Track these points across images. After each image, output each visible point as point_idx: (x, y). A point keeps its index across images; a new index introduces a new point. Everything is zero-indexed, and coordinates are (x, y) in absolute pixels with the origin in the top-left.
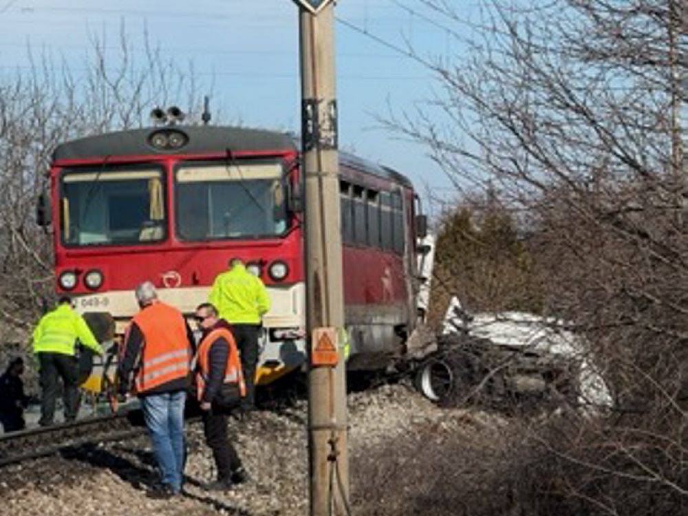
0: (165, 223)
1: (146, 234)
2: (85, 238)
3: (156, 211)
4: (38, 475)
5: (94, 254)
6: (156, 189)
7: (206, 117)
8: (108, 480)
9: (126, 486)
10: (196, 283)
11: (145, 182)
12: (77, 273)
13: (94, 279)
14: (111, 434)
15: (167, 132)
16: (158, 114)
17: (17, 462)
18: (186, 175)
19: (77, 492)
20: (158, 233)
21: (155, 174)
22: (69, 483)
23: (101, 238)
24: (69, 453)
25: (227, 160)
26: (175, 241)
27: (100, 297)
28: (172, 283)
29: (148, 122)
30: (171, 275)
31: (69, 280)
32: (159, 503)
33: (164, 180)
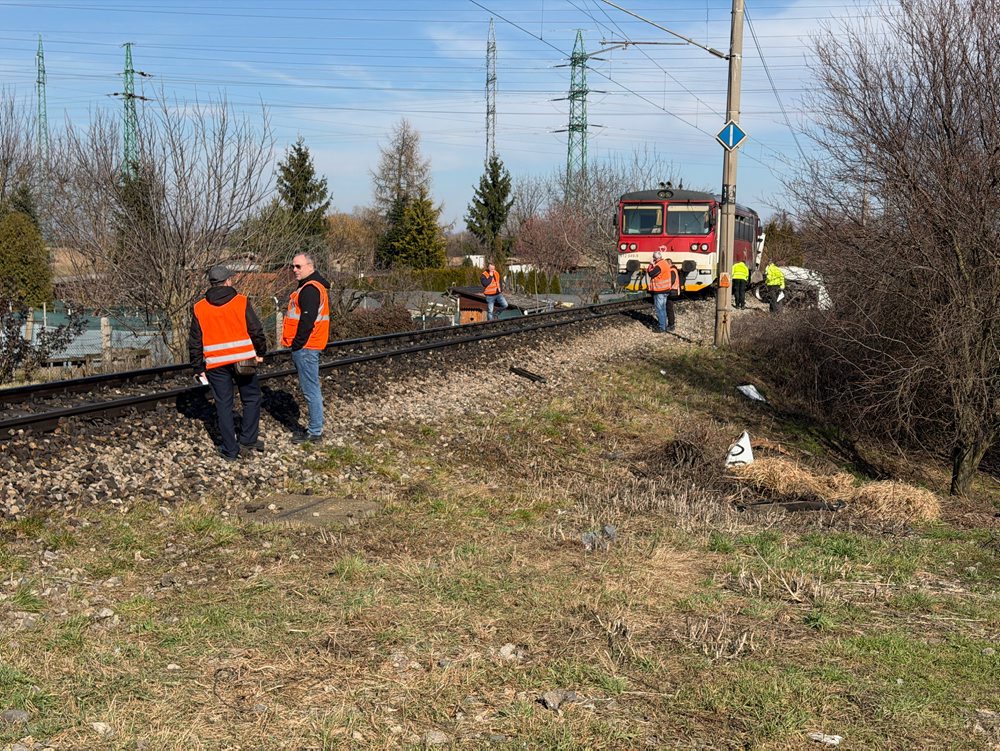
0: (662, 227)
1: (654, 231)
2: (631, 231)
3: (659, 222)
4: (613, 322)
5: (634, 237)
6: (659, 213)
7: (681, 186)
8: (638, 325)
9: (645, 327)
10: (672, 250)
11: (656, 210)
12: (627, 244)
13: (633, 247)
14: (637, 306)
15: (665, 191)
16: (662, 184)
17: (605, 316)
18: (671, 209)
19: (627, 328)
20: (659, 230)
21: (660, 207)
22: (624, 325)
23: (637, 231)
24: (623, 313)
25: (688, 203)
26: (665, 234)
27: (635, 254)
28: (663, 250)
29: (659, 188)
30: (663, 247)
31: (624, 247)
32: (657, 334)
33: (663, 210)
